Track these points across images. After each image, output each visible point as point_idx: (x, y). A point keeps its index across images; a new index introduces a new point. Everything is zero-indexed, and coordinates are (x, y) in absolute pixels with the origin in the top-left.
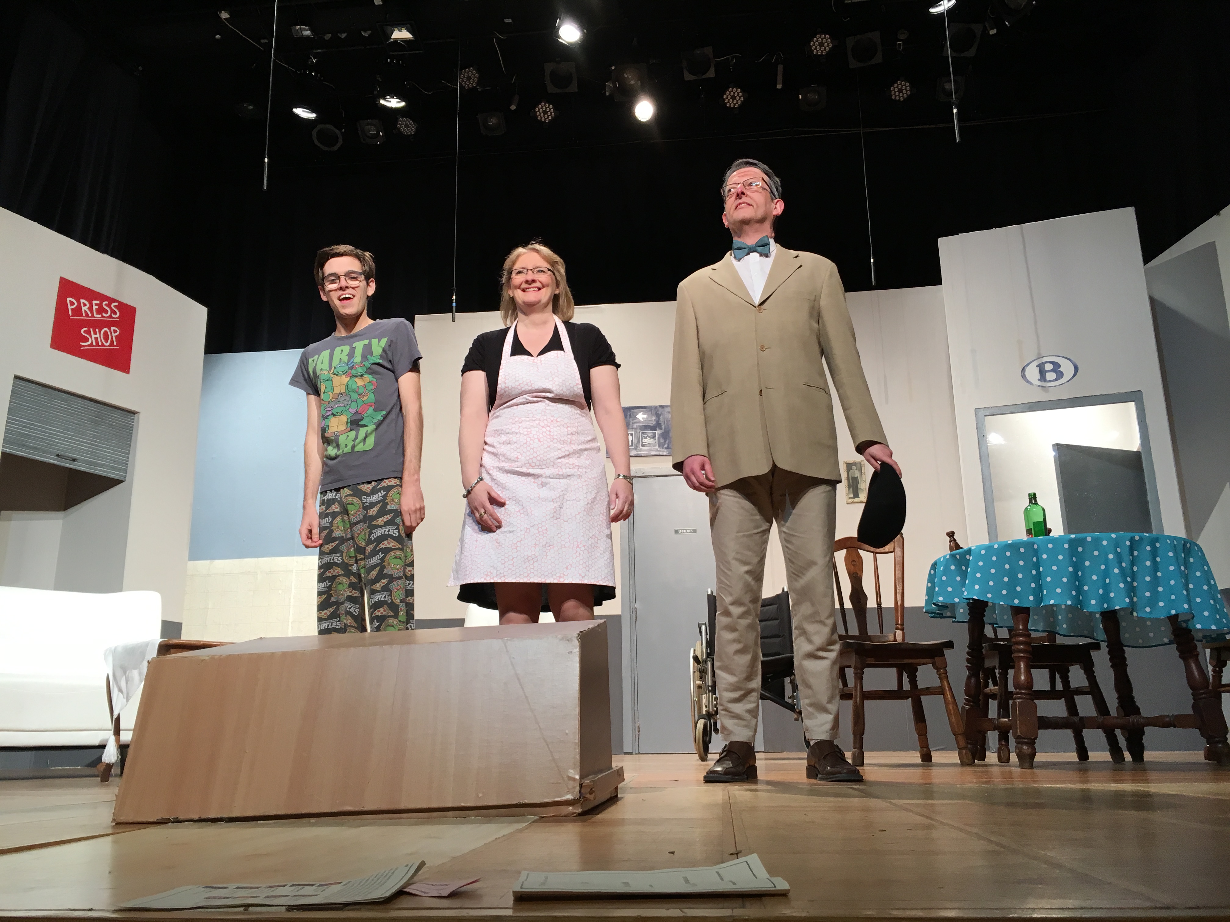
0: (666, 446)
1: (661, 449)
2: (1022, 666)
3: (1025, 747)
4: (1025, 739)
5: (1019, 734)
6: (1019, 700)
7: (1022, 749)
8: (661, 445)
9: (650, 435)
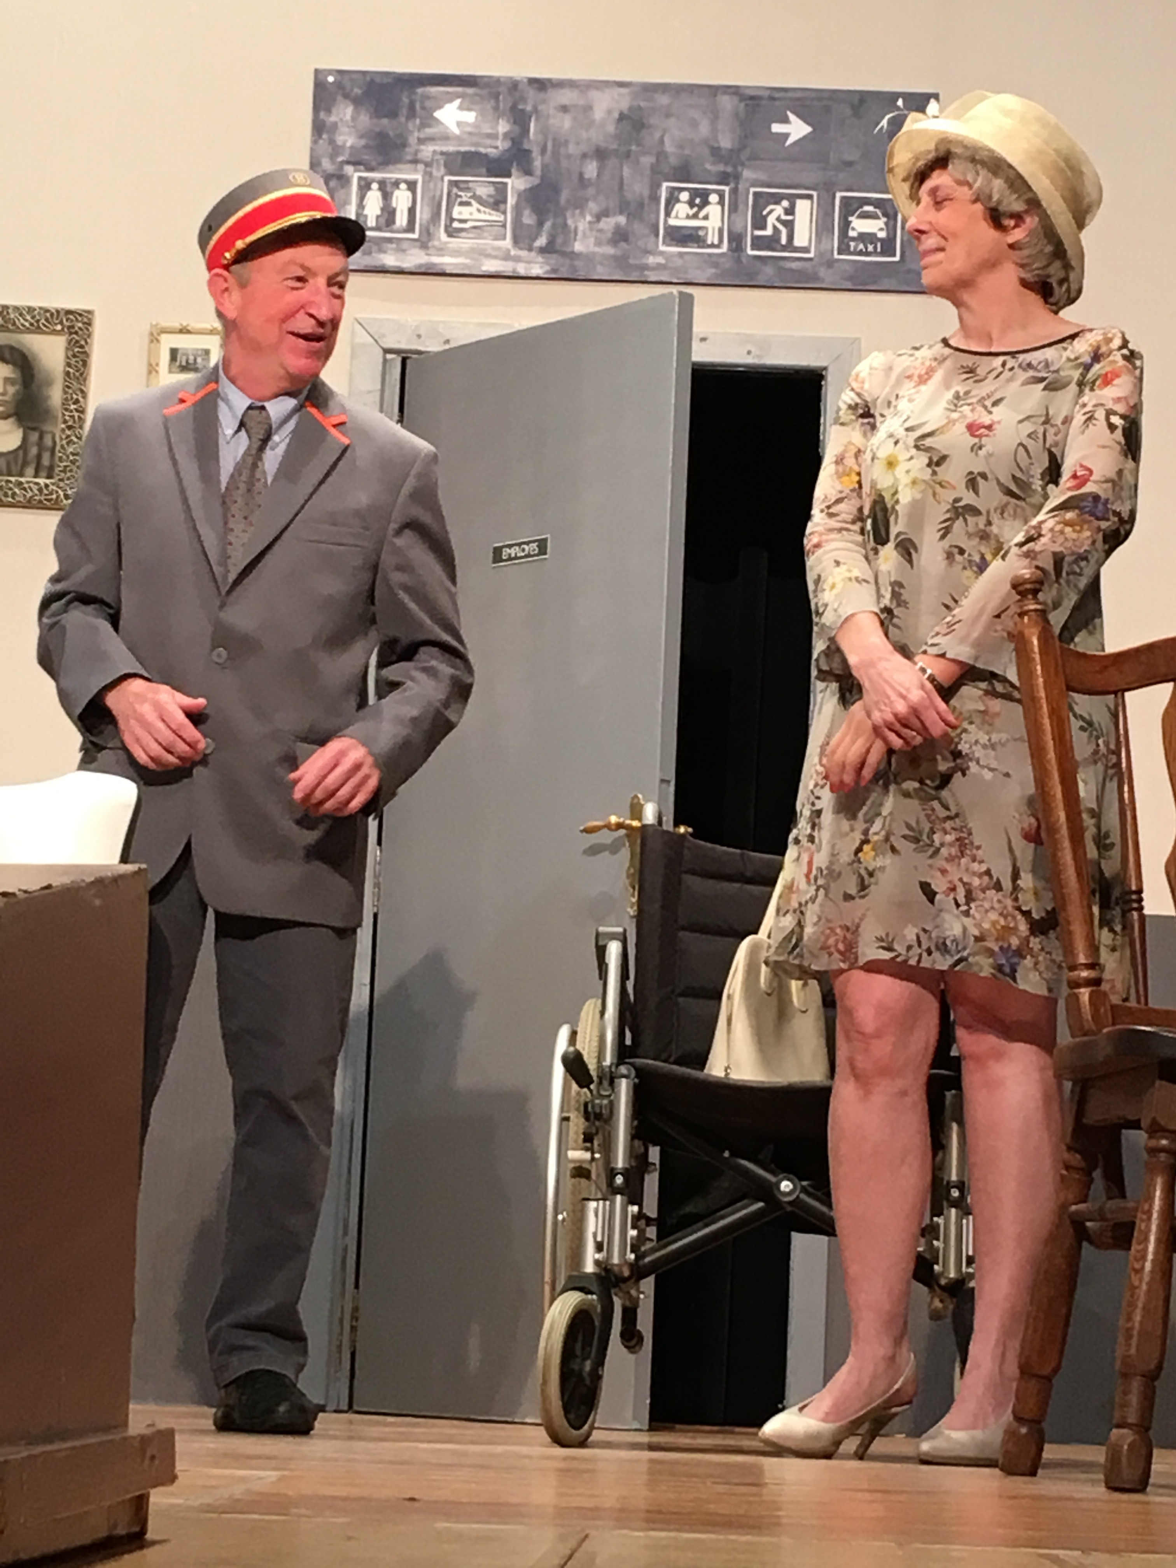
0: (542, 241)
8: (522, 238)
9: (484, 192)
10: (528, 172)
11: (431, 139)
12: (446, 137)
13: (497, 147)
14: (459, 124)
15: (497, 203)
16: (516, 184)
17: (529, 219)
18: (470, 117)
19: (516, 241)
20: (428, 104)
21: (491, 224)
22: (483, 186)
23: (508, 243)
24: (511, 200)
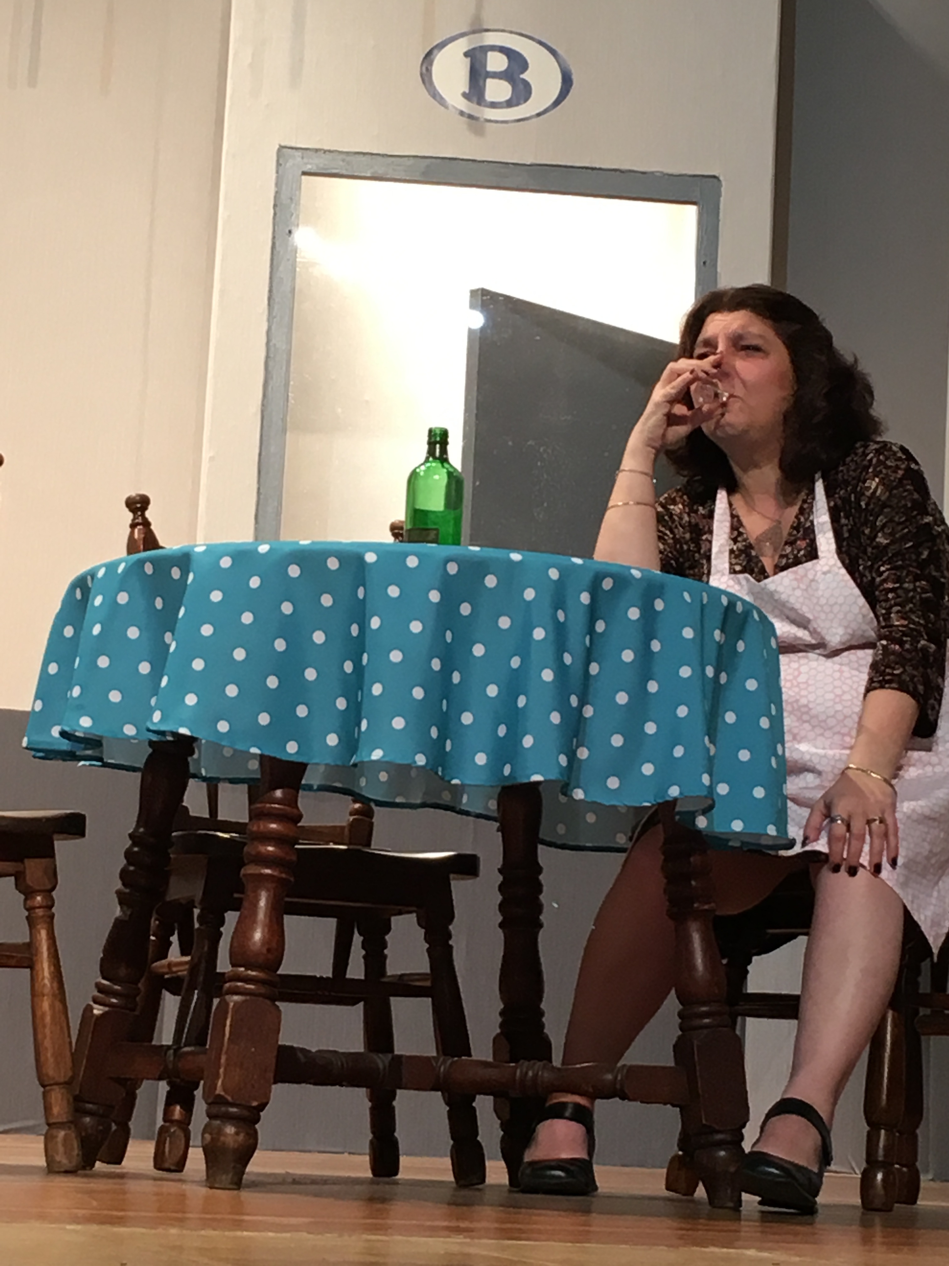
2: (262, 903)
3: (230, 1130)
4: (233, 1105)
5: (219, 1091)
6: (236, 998)
7: (220, 1132)
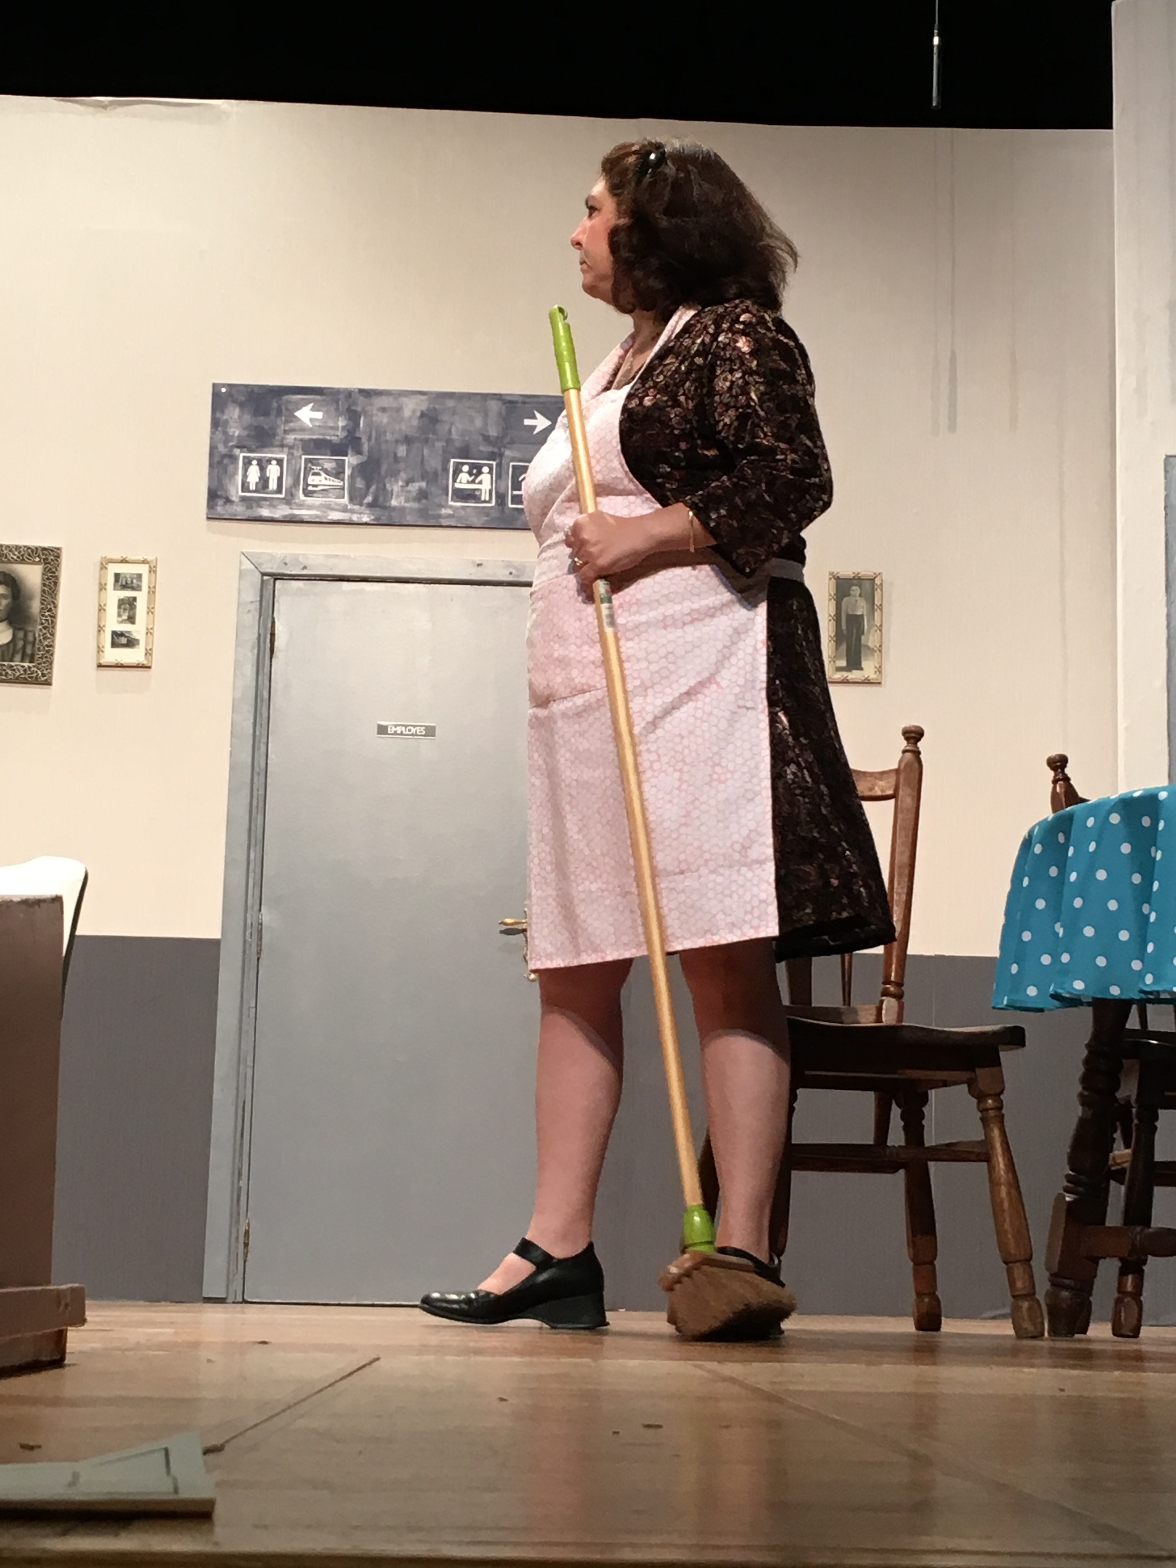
0: (369, 499)
1: (357, 507)
8: (356, 497)
9: (329, 466)
10: (359, 452)
11: (293, 430)
12: (303, 429)
13: (337, 435)
14: (312, 420)
15: (338, 473)
16: (350, 461)
17: (360, 484)
18: (319, 415)
19: (351, 500)
20: (290, 407)
21: (334, 488)
22: (328, 462)
23: (346, 500)
24: (348, 472)
